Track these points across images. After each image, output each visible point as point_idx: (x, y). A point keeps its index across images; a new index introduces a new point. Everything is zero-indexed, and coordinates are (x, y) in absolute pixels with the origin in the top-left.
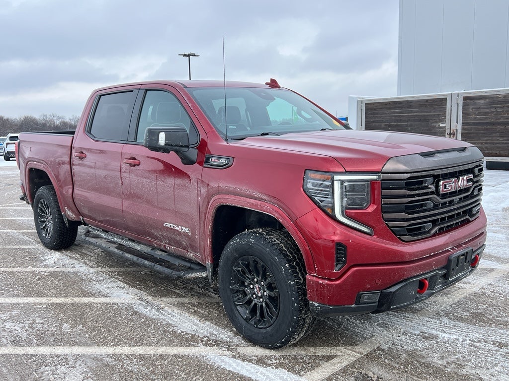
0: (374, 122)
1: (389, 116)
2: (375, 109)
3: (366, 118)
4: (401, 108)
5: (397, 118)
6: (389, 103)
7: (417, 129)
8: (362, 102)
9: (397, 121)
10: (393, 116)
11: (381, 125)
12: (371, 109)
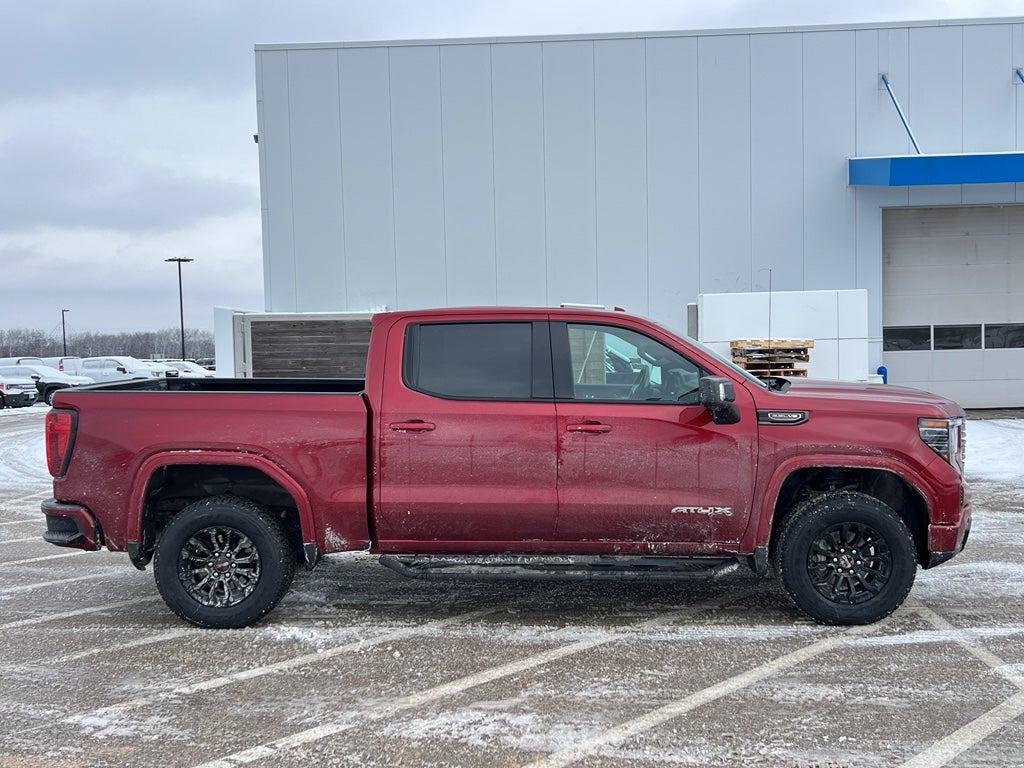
0: (271, 356)
1: (300, 346)
2: (272, 333)
3: (254, 348)
4: (325, 332)
5: (316, 350)
6: (301, 323)
7: (357, 369)
8: (243, 318)
9: (319, 355)
10: (309, 347)
11: (286, 362)
12: (264, 333)
